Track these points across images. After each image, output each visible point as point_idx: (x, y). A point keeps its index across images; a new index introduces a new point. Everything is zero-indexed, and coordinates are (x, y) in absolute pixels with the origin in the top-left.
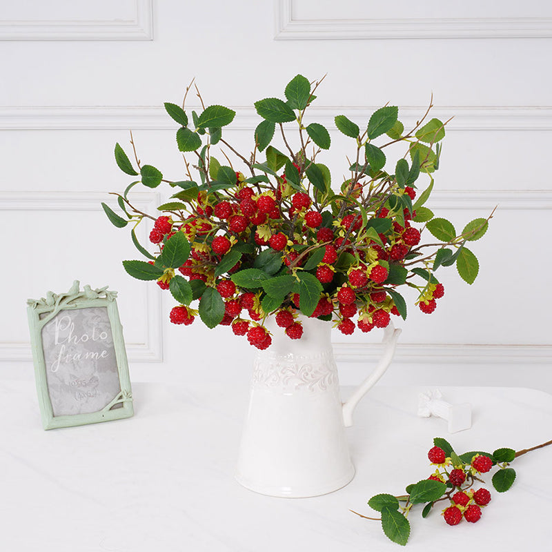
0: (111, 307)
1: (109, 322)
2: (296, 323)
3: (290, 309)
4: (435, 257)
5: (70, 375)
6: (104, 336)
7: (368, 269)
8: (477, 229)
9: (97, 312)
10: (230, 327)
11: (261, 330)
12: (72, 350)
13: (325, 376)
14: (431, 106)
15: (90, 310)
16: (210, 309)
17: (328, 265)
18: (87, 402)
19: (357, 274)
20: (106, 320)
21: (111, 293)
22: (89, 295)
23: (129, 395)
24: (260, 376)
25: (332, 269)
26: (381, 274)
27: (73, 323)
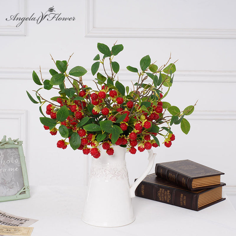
0: (20, 148)
1: (19, 155)
2: (111, 148)
3: (108, 142)
4: (170, 120)
5: (2, 178)
6: (16, 161)
7: (143, 123)
8: (190, 110)
9: (13, 150)
10: (82, 151)
11: (96, 149)
12: (3, 167)
13: (124, 173)
14: (170, 58)
15: (11, 149)
16: (75, 141)
17: (125, 123)
18: (9, 191)
19: (138, 125)
20: (18, 154)
21: (20, 142)
22: (10, 142)
23: (28, 188)
24: (94, 174)
25: (127, 124)
26: (148, 124)
27: (3, 155)
